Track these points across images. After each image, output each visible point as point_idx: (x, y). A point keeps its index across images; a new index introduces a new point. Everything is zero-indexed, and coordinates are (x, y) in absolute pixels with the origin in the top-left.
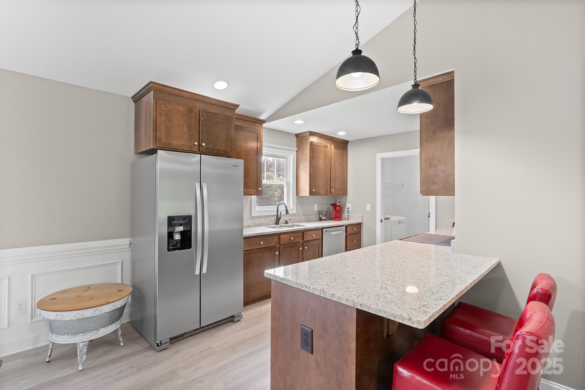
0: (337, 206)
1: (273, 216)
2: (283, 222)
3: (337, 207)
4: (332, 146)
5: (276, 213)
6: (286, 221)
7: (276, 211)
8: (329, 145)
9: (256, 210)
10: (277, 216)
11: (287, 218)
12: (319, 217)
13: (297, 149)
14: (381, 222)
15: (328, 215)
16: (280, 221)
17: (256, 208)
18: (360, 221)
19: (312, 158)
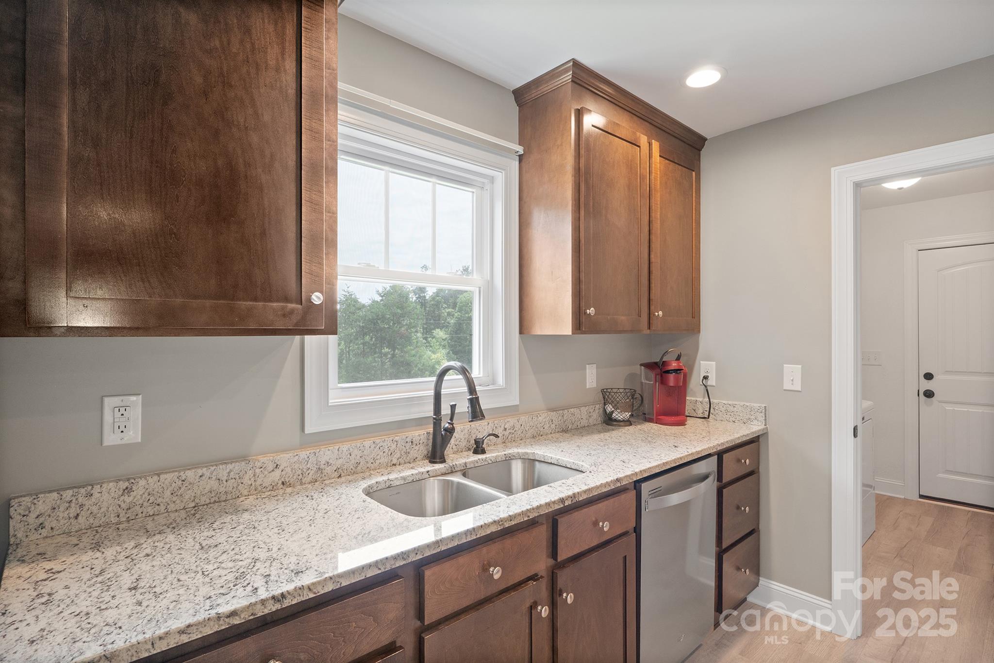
0: (668, 372)
1: (419, 422)
2: (463, 444)
3: (671, 377)
4: (656, 145)
5: (431, 407)
6: (477, 442)
7: (432, 401)
8: (643, 140)
9: (332, 401)
10: (437, 422)
11: (481, 429)
12: (605, 410)
13: (520, 150)
14: (855, 435)
15: (637, 404)
16: (452, 441)
17: (331, 393)
18: (755, 428)
19: (583, 179)
